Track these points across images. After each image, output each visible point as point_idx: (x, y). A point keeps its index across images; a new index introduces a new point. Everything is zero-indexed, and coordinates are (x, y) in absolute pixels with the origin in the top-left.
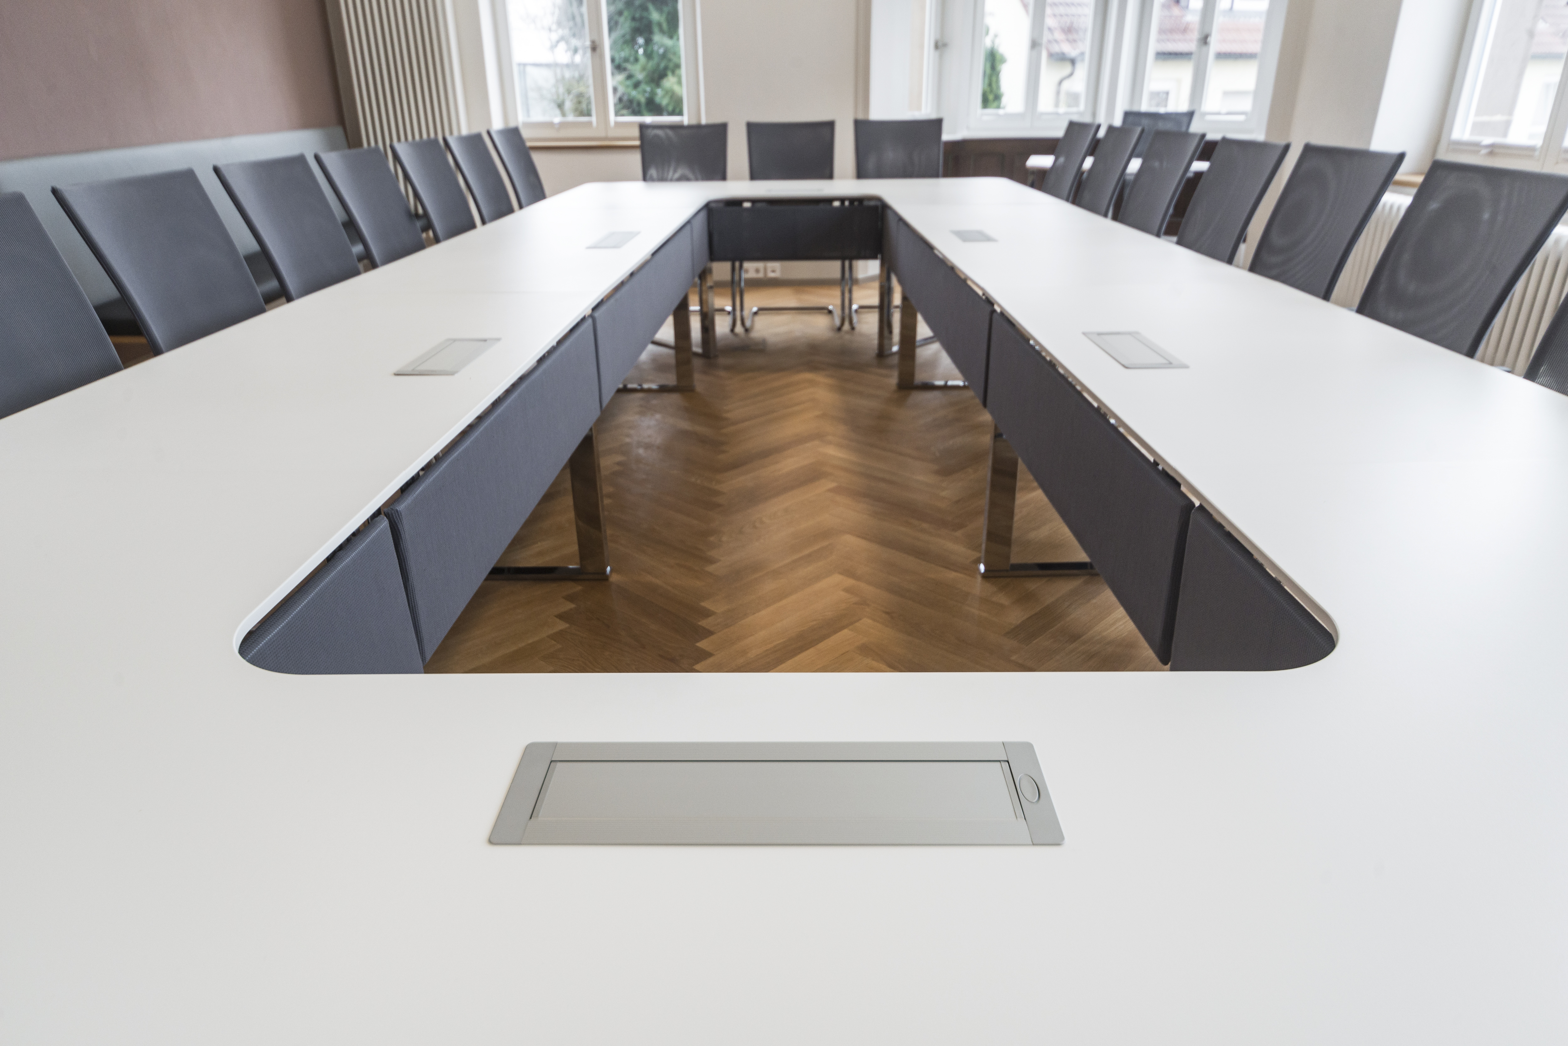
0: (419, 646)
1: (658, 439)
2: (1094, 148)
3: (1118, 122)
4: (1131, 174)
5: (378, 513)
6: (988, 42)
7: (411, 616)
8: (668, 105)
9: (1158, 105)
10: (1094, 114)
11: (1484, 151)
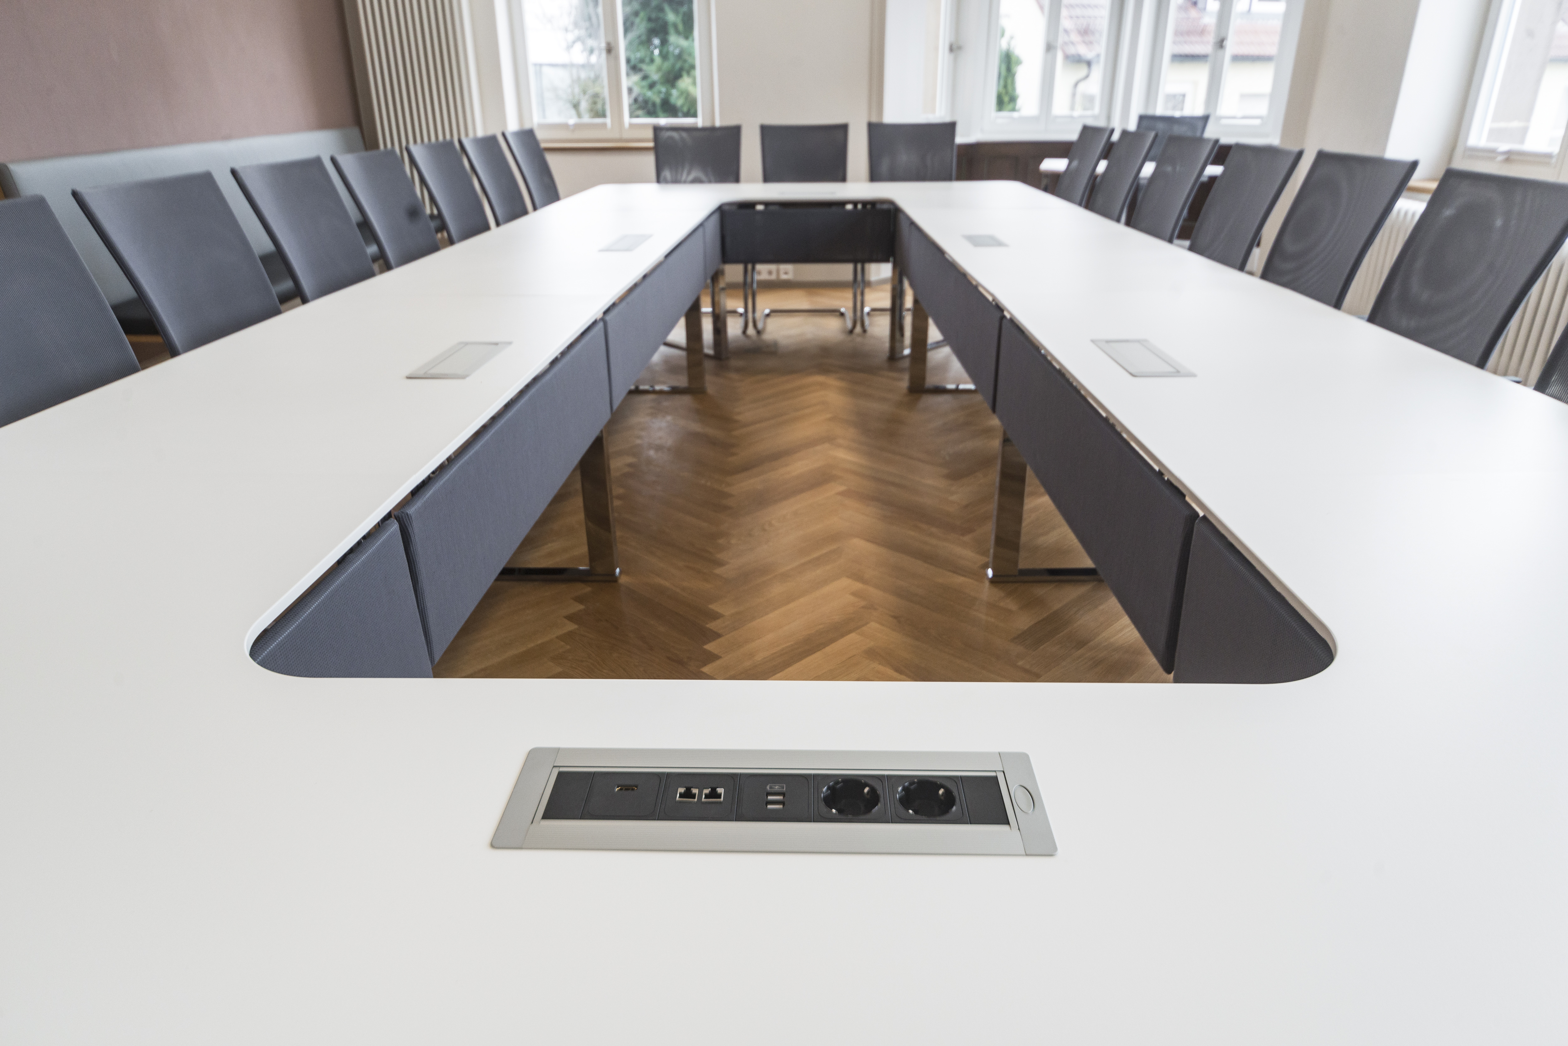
0: (428, 647)
1: (669, 441)
2: (1108, 151)
3: (1132, 126)
4: (1145, 178)
5: (388, 516)
6: (1004, 44)
7: (420, 618)
8: (682, 106)
9: (1174, 108)
10: (1109, 118)
11: (1500, 158)
